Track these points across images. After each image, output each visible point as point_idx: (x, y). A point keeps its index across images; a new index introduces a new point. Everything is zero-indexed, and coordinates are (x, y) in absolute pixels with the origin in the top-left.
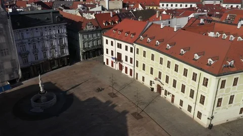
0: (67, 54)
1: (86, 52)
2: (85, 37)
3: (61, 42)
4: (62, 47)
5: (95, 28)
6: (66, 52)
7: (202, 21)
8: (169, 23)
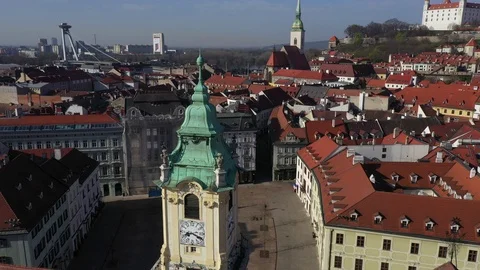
0: (253, 169)
1: (281, 171)
2: (282, 150)
3: (247, 153)
4: (247, 159)
5: (298, 141)
6: (253, 166)
7: (439, 156)
8: (384, 150)
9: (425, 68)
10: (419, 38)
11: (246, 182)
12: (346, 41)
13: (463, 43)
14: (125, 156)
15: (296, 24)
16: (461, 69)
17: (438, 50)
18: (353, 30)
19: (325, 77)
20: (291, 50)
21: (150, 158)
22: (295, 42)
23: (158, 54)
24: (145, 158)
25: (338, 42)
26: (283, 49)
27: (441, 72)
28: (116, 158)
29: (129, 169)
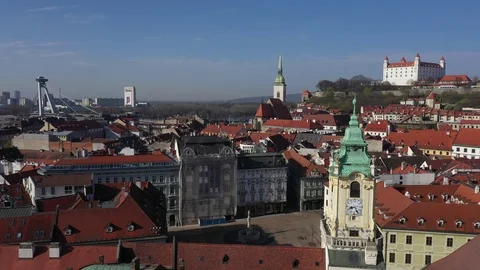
1: (307, 201)
2: (308, 184)
3: (280, 186)
5: (321, 176)
6: (284, 198)
7: (446, 181)
8: (401, 178)
9: (395, 118)
10: (384, 92)
11: (279, 213)
12: (318, 94)
13: (424, 97)
14: (180, 190)
15: (279, 79)
16: (425, 119)
17: (402, 103)
18: (324, 85)
19: (312, 126)
20: (276, 102)
21: (201, 191)
22: (278, 95)
23: (129, 107)
24: (197, 191)
25: (310, 96)
26: (269, 102)
27: (410, 121)
28: (172, 192)
29: (183, 201)
